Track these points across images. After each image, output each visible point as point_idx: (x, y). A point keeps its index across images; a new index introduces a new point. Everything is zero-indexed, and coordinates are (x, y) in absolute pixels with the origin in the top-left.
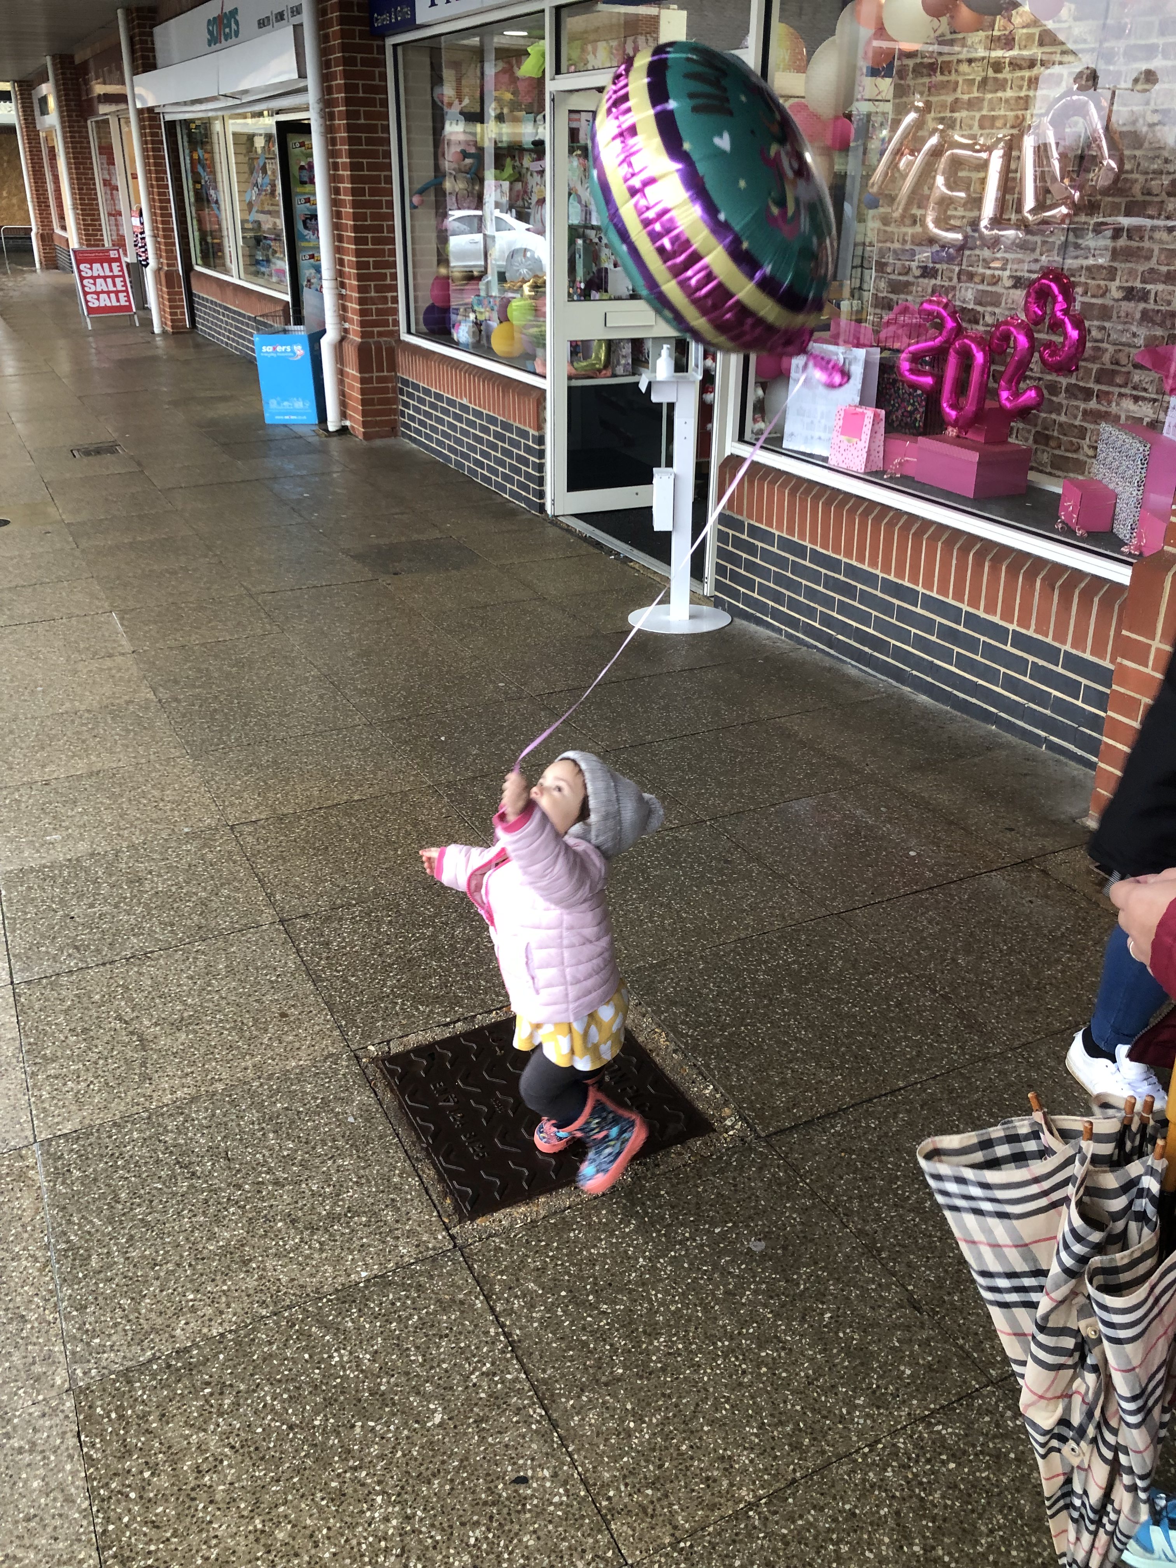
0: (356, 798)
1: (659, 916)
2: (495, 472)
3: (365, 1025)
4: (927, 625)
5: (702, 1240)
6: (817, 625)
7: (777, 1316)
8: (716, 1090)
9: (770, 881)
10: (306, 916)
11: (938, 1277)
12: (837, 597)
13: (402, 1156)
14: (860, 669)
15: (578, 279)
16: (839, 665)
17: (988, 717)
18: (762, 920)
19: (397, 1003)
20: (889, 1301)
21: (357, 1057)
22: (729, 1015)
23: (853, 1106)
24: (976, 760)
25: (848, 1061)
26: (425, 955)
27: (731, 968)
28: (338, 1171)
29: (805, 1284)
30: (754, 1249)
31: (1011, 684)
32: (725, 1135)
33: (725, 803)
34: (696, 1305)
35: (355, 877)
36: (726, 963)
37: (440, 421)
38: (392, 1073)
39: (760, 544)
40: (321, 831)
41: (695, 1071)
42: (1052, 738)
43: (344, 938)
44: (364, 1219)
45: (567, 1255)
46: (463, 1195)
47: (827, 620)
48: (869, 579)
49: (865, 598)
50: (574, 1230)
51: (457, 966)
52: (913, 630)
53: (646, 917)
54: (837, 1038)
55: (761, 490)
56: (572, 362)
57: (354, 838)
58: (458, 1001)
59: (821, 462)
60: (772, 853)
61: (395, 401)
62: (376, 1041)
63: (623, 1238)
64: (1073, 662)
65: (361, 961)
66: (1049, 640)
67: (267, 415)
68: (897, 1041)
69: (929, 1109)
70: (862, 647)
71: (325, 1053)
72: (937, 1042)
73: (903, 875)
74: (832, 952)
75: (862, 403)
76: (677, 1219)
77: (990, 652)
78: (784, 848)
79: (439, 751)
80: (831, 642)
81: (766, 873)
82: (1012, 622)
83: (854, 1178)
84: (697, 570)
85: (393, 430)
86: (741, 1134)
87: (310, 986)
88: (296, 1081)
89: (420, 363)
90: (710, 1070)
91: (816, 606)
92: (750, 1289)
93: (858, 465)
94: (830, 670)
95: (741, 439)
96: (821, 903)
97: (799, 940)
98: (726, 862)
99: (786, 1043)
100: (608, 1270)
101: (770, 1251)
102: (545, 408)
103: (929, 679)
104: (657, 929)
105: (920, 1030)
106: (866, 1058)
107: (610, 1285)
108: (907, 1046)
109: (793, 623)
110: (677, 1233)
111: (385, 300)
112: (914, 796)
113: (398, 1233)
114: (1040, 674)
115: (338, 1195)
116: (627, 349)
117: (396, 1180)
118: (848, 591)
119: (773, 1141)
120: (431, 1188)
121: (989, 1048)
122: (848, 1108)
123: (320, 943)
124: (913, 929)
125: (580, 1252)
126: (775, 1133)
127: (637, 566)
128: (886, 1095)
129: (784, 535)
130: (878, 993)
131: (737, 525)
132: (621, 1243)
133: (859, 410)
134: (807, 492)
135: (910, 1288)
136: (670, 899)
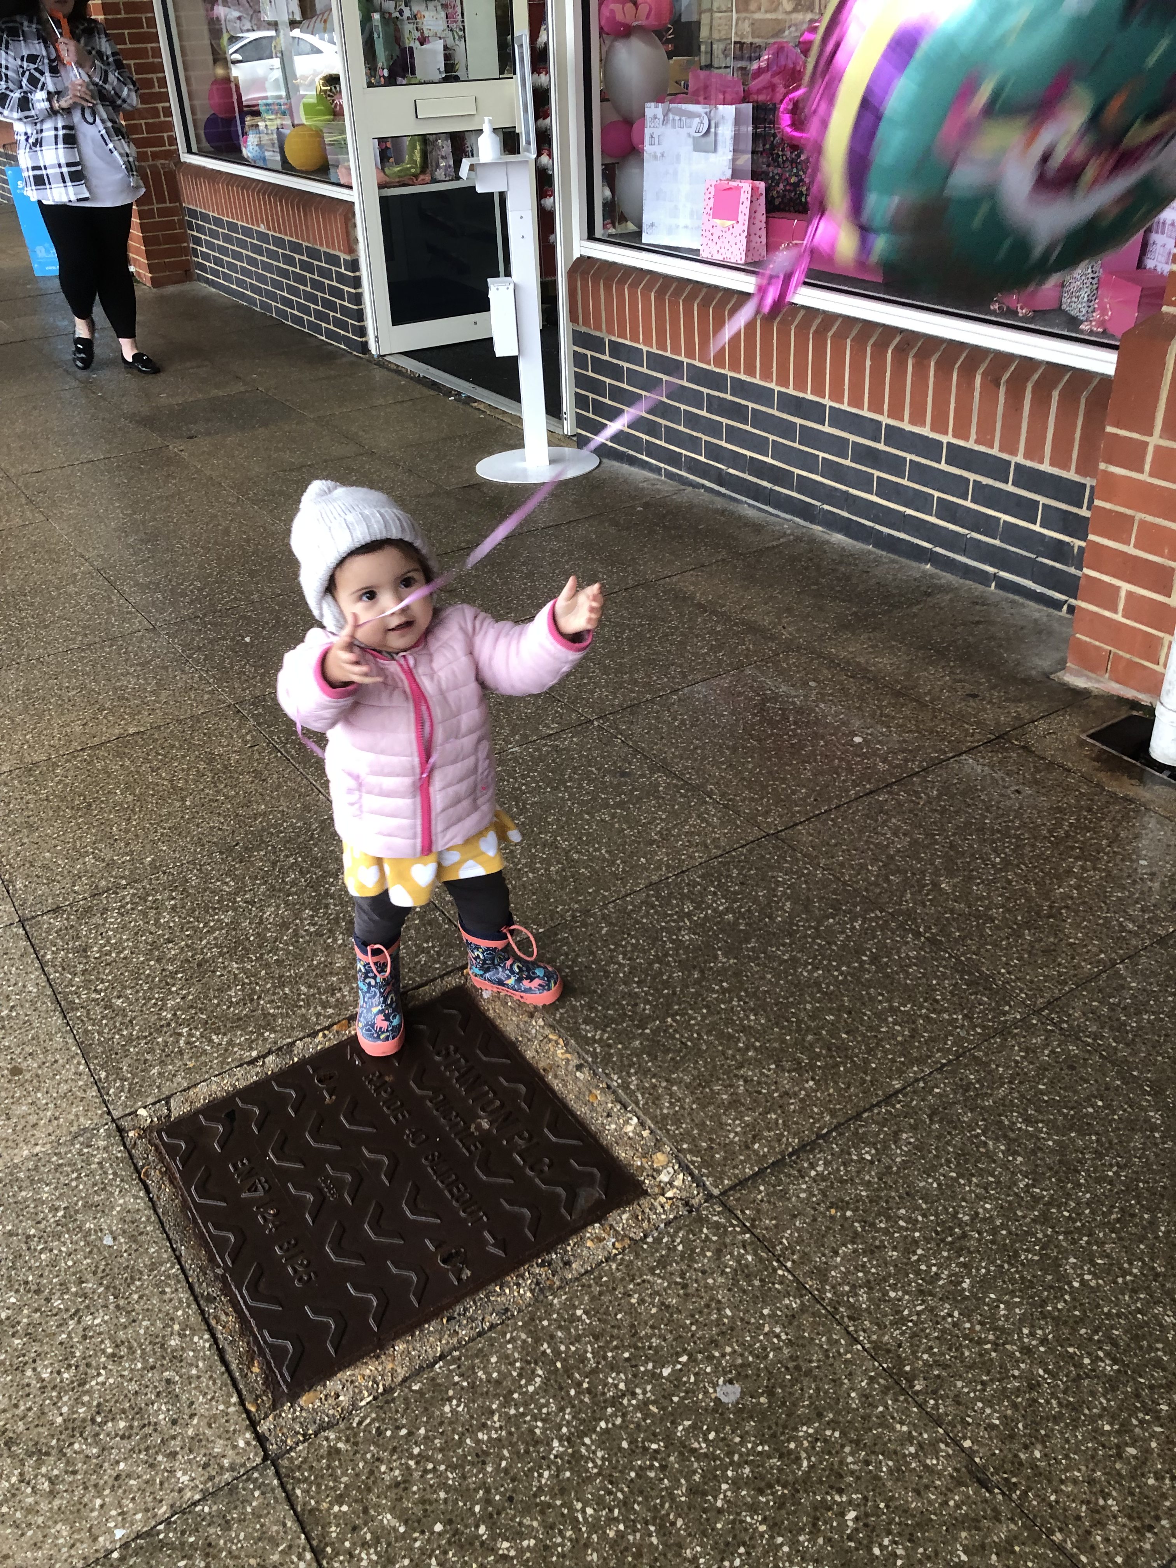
0: (131, 730)
1: (542, 861)
2: (306, 310)
3: (134, 1075)
4: (838, 446)
5: (644, 1392)
6: (702, 459)
7: (775, 1526)
8: (642, 1124)
9: (682, 796)
10: (56, 910)
11: (1004, 1418)
12: (725, 421)
13: (184, 1295)
14: (760, 509)
15: (380, 65)
16: (732, 506)
17: (920, 554)
18: (679, 852)
19: (180, 1034)
20: (940, 1475)
21: (121, 1130)
22: (647, 1002)
23: (835, 1128)
24: (915, 610)
25: (818, 1057)
26: (221, 954)
27: (645, 929)
28: (85, 1337)
29: (809, 1459)
30: (724, 1399)
31: (948, 511)
32: (662, 1200)
33: (614, 694)
34: (647, 1523)
35: (127, 844)
36: (637, 922)
37: (237, 256)
38: (172, 1150)
39: (626, 365)
40: (83, 781)
41: (612, 1097)
42: (1002, 574)
43: (109, 938)
44: (122, 1424)
45: (441, 1450)
46: (278, 1353)
47: (714, 452)
48: (762, 395)
49: (760, 420)
50: (450, 1399)
51: (267, 966)
52: (822, 455)
53: (525, 865)
54: (799, 1022)
55: (621, 295)
56: (383, 169)
57: (128, 787)
58: (268, 1021)
59: (690, 255)
60: (681, 758)
61: (184, 237)
62: (150, 1100)
63: (526, 1405)
64: (1027, 478)
65: (132, 972)
66: (995, 452)
67: (35, 266)
68: (881, 1016)
69: (941, 1122)
70: (759, 482)
71: (74, 1129)
72: (934, 1011)
73: (850, 770)
74: (774, 890)
75: (736, 174)
76: (605, 1357)
77: (920, 473)
78: (696, 748)
79: (243, 657)
80: (721, 479)
81: (676, 786)
82: (946, 433)
83: (855, 1251)
84: (553, 408)
85: (186, 273)
86: (684, 1195)
87: (57, 1020)
88: (27, 1183)
89: (205, 188)
90: (631, 1094)
91: (700, 435)
92: (726, 1479)
93: (738, 256)
94: (723, 512)
95: (591, 236)
96: (751, 820)
97: (730, 876)
98: (623, 774)
99: (730, 1037)
100: (506, 1471)
101: (749, 1401)
102: (355, 226)
103: (845, 514)
104: (541, 882)
105: (909, 995)
106: (843, 1048)
107: (511, 1499)
108: (895, 1023)
109: (673, 459)
110: (606, 1384)
111: (155, 113)
112: (848, 663)
113: (176, 1445)
114: (985, 495)
115: (82, 1384)
116: (446, 148)
117: (174, 1342)
118: (738, 413)
119: (732, 1201)
120: (229, 1350)
121: (1005, 1013)
122: (829, 1132)
123: (75, 950)
124: (876, 845)
125: (461, 1442)
126: (732, 1188)
127: (482, 407)
128: (878, 1104)
129: (654, 350)
130: (844, 947)
131: (595, 344)
132: (523, 1415)
133: (733, 184)
134: (677, 294)
135: (967, 1444)
136: (555, 834)
